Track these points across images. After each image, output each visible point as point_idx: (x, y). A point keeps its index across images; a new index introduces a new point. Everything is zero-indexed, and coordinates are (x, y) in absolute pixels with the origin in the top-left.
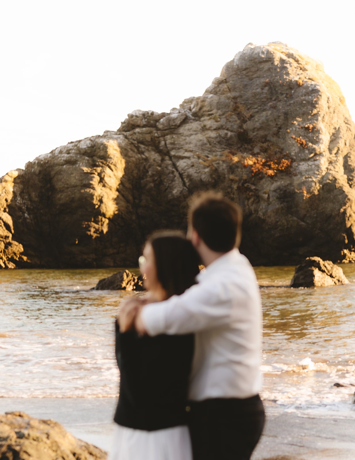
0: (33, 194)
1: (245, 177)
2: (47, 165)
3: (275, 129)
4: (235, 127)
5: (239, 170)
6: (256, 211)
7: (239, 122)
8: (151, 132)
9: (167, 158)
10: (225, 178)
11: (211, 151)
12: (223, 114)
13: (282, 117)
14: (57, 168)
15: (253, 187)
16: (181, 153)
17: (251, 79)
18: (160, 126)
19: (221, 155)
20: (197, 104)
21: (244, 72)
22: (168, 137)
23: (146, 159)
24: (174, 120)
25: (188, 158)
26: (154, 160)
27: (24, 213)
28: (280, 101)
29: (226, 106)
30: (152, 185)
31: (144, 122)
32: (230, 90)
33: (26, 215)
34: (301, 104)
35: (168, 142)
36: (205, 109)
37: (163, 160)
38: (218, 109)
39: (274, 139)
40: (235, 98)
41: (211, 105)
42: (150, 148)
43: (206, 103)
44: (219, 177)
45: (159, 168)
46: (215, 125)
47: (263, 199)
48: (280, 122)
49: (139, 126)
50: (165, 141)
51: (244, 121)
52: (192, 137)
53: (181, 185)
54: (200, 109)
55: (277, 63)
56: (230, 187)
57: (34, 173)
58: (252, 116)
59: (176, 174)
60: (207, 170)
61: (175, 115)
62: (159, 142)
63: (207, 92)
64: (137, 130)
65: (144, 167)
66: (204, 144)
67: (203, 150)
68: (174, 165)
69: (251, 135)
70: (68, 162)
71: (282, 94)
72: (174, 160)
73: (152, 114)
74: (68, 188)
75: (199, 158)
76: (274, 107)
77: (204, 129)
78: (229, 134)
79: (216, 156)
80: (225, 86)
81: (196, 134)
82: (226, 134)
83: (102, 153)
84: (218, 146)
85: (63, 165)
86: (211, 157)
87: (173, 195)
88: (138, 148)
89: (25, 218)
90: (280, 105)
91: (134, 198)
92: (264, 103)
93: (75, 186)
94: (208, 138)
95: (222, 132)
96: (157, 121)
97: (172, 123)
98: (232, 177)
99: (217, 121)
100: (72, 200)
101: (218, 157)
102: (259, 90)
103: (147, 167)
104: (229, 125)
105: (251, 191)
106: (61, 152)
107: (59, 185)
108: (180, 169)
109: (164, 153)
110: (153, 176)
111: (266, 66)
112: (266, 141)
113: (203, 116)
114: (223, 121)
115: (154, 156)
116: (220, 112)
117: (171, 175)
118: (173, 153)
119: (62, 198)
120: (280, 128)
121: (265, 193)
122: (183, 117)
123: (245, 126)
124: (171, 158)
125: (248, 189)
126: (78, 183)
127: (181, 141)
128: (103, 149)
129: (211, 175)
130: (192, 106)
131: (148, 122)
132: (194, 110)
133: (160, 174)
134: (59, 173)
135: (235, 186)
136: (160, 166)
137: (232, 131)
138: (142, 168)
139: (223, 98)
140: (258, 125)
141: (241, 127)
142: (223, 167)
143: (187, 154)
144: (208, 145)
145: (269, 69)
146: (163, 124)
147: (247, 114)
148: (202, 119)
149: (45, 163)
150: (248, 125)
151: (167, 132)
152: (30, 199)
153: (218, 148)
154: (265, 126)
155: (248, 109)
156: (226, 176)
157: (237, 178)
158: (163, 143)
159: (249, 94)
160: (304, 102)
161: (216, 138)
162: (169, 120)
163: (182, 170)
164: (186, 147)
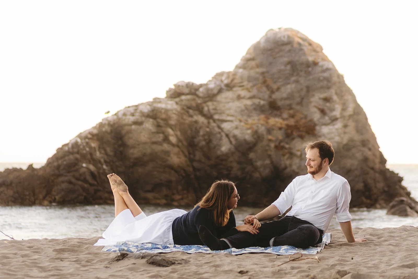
0: (108, 150)
1: (280, 137)
2: (116, 125)
3: (298, 100)
4: (266, 96)
5: (275, 132)
6: (291, 165)
7: (268, 93)
8: (194, 100)
9: (211, 121)
10: (263, 138)
11: (249, 116)
12: (254, 86)
13: (305, 90)
14: (127, 128)
15: (287, 146)
16: (224, 117)
17: (275, 58)
18: (201, 95)
19: (259, 120)
20: (228, 77)
21: (269, 52)
22: (210, 104)
23: (196, 122)
24: (212, 90)
25: (231, 121)
26: (203, 123)
27: (102, 165)
28: (300, 76)
29: (256, 79)
30: (203, 143)
31: (187, 91)
32: (258, 66)
33: (105, 167)
34: (319, 80)
35: (211, 107)
36: (236, 81)
37: (209, 123)
38: (249, 81)
39: (298, 107)
40: (263, 73)
41: (242, 78)
42: (196, 112)
43: (238, 77)
44: (259, 137)
45: (208, 130)
46: (248, 95)
47: (296, 155)
48: (303, 93)
49: (183, 94)
50: (208, 106)
51: (273, 92)
52: (231, 104)
53: (228, 143)
54: (232, 80)
55: (295, 45)
56: (269, 146)
57: (106, 132)
58: (278, 89)
59: (223, 134)
60: (249, 131)
61: (212, 86)
62: (203, 108)
63: (237, 67)
64: (183, 97)
65: (196, 128)
66: (242, 111)
67: (242, 115)
68: (219, 127)
69: (280, 103)
70: (136, 123)
71: (301, 71)
72: (219, 123)
73: (193, 84)
74: (139, 145)
75: (240, 121)
76: (297, 82)
77: (239, 98)
78: (262, 102)
79: (254, 120)
80: (253, 63)
81: (233, 102)
82: (259, 103)
83: (164, 116)
84: (254, 112)
85: (131, 125)
86: (250, 121)
87: (222, 152)
88: (188, 112)
89: (104, 170)
90: (302, 80)
91: (190, 154)
92: (287, 78)
93: (145, 143)
94: (245, 106)
95: (256, 101)
96: (197, 90)
97: (210, 92)
98: (270, 137)
99: (250, 92)
100: (144, 155)
101: (256, 121)
102: (283, 67)
103: (198, 128)
104: (261, 95)
105: (286, 149)
106: (125, 114)
107: (130, 142)
108: (225, 130)
109: (209, 117)
110: (204, 135)
111: (287, 48)
112: (291, 109)
113: (234, 86)
114: (254, 92)
115: (201, 120)
116: (251, 84)
117: (219, 135)
118: (216, 117)
119: (135, 153)
120: (303, 99)
121: (298, 151)
122: (219, 88)
123: (274, 96)
124: (214, 121)
125: (283, 148)
126: (148, 141)
127: (221, 107)
128: (164, 113)
129: (253, 136)
130: (223, 78)
131: (190, 91)
132: (226, 82)
133: (209, 134)
134: (129, 132)
135: (272, 145)
136: (208, 127)
137: (264, 100)
138: (194, 129)
139: (252, 73)
140: (285, 95)
141: (270, 97)
142: (262, 130)
143: (229, 118)
144: (246, 111)
145: (289, 51)
146: (203, 93)
147: (275, 87)
148: (235, 89)
149: (114, 124)
150: (276, 96)
151: (207, 99)
152: (106, 154)
153: (254, 113)
154: (290, 97)
155: (275, 82)
156: (266, 137)
157: (274, 139)
158: (206, 109)
159: (274, 70)
160: (321, 78)
161: (252, 105)
162: (208, 90)
163: (228, 131)
164: (228, 112)
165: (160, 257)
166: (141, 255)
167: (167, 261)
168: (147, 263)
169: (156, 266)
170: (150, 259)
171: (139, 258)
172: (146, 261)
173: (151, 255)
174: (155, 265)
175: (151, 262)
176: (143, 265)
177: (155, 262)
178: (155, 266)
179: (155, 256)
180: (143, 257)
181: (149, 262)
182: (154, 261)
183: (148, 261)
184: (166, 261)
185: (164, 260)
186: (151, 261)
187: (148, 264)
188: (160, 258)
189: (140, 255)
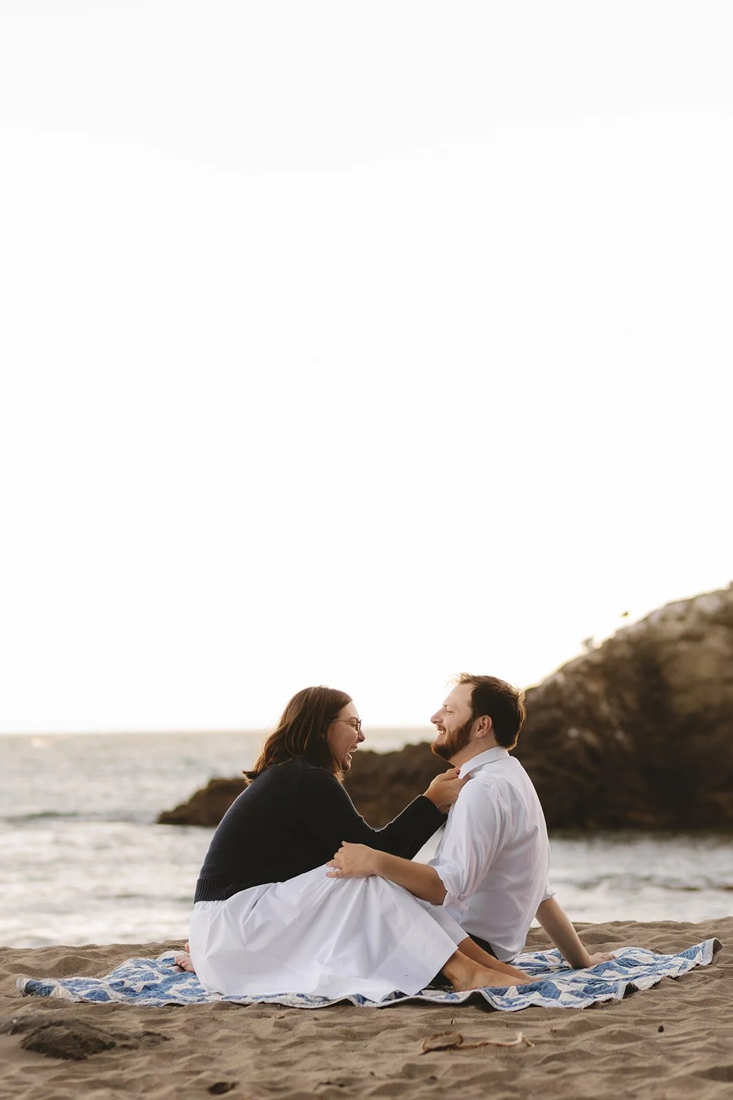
2: (644, 644)
14: (667, 650)
70: (690, 637)
85: (677, 642)
106: (664, 619)
165: (68, 1028)
166: (15, 1021)
167: (84, 1039)
168: (23, 1047)
169: (46, 1057)
170: (33, 1035)
171: (5, 1032)
172: (22, 1041)
173: (43, 1022)
174: (43, 1053)
175: (33, 1044)
176: (11, 1054)
177: (44, 1044)
178: (44, 1055)
179: (51, 1024)
180: (16, 1030)
181: (29, 1044)
182: (43, 1041)
183: (27, 1040)
184: (81, 1039)
185: (75, 1037)
186: (35, 1039)
187: (24, 1050)
188: (66, 1032)
189: (12, 1022)
